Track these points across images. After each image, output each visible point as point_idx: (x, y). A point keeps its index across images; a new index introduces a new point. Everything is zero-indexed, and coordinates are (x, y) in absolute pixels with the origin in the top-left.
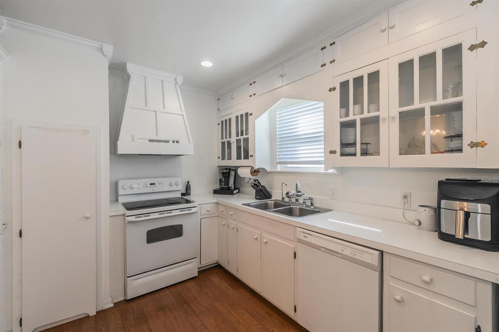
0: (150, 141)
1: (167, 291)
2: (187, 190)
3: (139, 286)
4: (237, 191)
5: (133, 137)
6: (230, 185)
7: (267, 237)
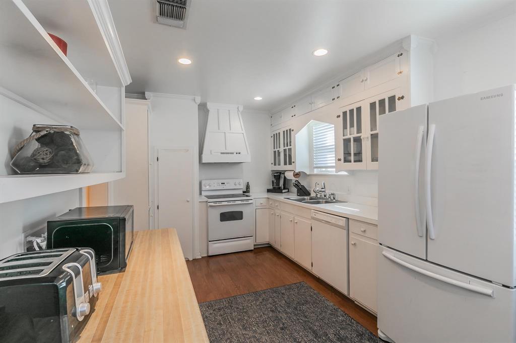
0: (221, 153)
1: (234, 256)
2: (247, 189)
3: (217, 248)
4: (287, 190)
5: (211, 151)
6: (280, 186)
7: (297, 219)
